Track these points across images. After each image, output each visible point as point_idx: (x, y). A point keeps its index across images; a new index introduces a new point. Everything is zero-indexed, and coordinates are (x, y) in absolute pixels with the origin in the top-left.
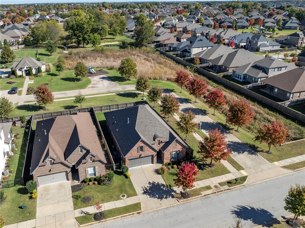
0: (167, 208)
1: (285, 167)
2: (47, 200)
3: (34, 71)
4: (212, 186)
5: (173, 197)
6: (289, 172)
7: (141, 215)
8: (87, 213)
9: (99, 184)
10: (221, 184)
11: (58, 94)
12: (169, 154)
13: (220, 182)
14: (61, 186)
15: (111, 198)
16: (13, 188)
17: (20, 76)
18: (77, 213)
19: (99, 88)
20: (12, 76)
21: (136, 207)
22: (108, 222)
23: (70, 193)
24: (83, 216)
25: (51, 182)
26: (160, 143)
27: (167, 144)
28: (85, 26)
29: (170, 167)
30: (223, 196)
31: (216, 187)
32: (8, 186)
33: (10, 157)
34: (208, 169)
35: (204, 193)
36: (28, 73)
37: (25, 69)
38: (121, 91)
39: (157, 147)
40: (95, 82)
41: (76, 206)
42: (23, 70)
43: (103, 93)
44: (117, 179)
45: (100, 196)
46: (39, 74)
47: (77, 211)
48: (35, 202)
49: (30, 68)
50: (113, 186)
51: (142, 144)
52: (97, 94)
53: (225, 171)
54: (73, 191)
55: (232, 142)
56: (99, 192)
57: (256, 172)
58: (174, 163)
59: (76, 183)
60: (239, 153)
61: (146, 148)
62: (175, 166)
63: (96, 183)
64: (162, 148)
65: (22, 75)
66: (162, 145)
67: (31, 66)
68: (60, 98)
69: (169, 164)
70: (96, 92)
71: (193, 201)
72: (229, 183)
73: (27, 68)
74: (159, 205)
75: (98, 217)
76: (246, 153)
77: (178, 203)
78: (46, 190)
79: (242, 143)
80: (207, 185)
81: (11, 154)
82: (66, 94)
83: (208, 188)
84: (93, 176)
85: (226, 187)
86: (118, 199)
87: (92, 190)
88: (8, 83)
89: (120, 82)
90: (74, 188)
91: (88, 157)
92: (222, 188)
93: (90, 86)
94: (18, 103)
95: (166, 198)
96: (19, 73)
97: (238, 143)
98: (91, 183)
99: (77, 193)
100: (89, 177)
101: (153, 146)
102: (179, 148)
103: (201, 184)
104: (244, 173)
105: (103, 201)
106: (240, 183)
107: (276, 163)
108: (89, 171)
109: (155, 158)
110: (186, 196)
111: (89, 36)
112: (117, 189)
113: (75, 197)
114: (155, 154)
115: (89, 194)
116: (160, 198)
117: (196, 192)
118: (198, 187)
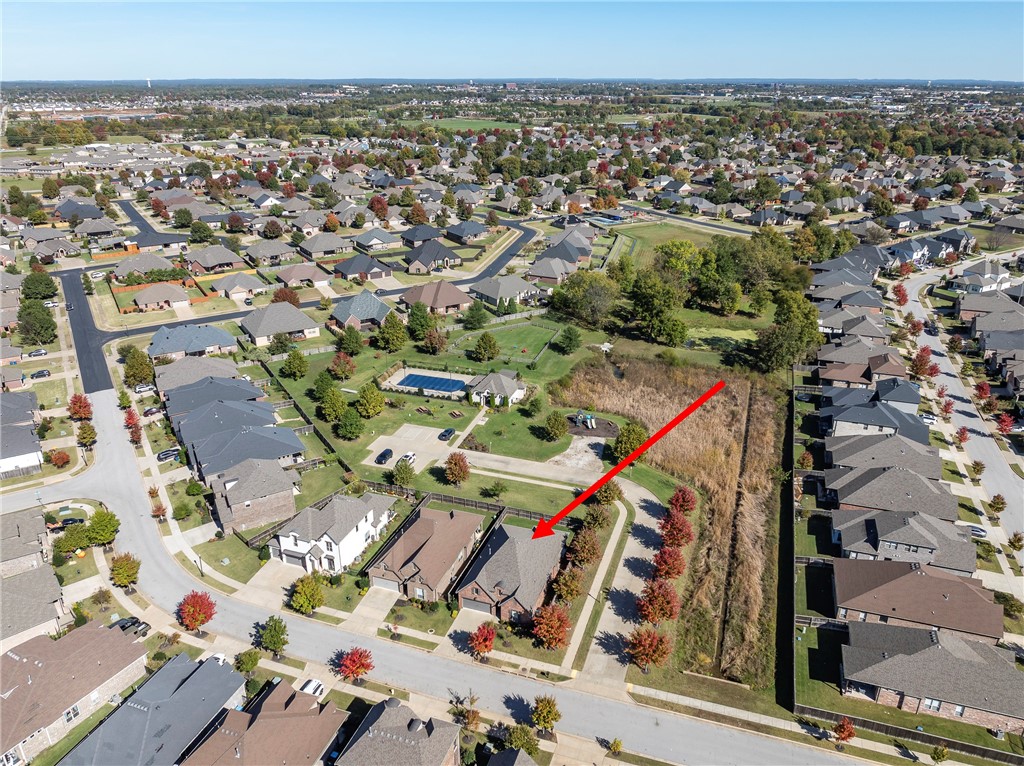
0: (456, 661)
1: (632, 695)
2: (371, 602)
3: (497, 401)
4: (521, 667)
5: (472, 655)
6: (630, 700)
7: (428, 655)
8: (390, 630)
9: (422, 609)
10: (532, 670)
11: (496, 461)
12: (507, 610)
13: (534, 667)
14: (391, 594)
15: (421, 628)
16: (354, 577)
17: (477, 405)
18: (383, 626)
19: (563, 468)
20: (464, 402)
21: (432, 646)
22: (399, 645)
23: (391, 605)
24: (385, 630)
25: (385, 587)
26: (501, 593)
27: (509, 597)
28: (656, 302)
29: (505, 626)
30: (520, 680)
31: (524, 669)
32: (350, 573)
33: (374, 542)
34: (542, 650)
35: (504, 668)
36: (489, 402)
37: (485, 394)
39: (496, 597)
40: (572, 452)
41: (387, 619)
44: (442, 611)
45: (413, 620)
46: (502, 409)
47: (385, 623)
48: (361, 599)
49: (492, 394)
50: (432, 618)
51: (477, 587)
52: (547, 480)
53: (559, 661)
54: (395, 605)
55: (621, 636)
56: (415, 616)
57: (590, 681)
58: (511, 624)
59: (405, 598)
61: (481, 593)
62: (510, 629)
63: (420, 606)
64: (502, 600)
65: (479, 404)
66: (503, 597)
67: (495, 392)
68: (492, 471)
69: (505, 623)
71: (486, 669)
72: (543, 673)
73: (488, 393)
74: (452, 655)
75: (396, 637)
76: (617, 656)
77: (470, 663)
78: (377, 592)
80: (518, 663)
81: (377, 538)
82: (507, 463)
83: (515, 666)
84: (422, 599)
85: (534, 676)
86: (426, 631)
87: (411, 612)
88: (451, 413)
89: (609, 465)
90: (399, 603)
91: (418, 577)
92: (528, 674)
93: (557, 458)
94: (436, 461)
95: (465, 653)
96: (475, 398)
98: (415, 604)
99: (396, 608)
100: (417, 598)
101: (490, 594)
102: (520, 609)
103: (514, 659)
104: (574, 673)
105: (411, 626)
106: (552, 679)
107: (630, 686)
108: (418, 592)
109: (494, 609)
110: (484, 660)
111: (661, 322)
112: (432, 623)
113: (393, 611)
114: (493, 604)
115: (405, 614)
116: (460, 650)
117: (498, 663)
118: (507, 660)
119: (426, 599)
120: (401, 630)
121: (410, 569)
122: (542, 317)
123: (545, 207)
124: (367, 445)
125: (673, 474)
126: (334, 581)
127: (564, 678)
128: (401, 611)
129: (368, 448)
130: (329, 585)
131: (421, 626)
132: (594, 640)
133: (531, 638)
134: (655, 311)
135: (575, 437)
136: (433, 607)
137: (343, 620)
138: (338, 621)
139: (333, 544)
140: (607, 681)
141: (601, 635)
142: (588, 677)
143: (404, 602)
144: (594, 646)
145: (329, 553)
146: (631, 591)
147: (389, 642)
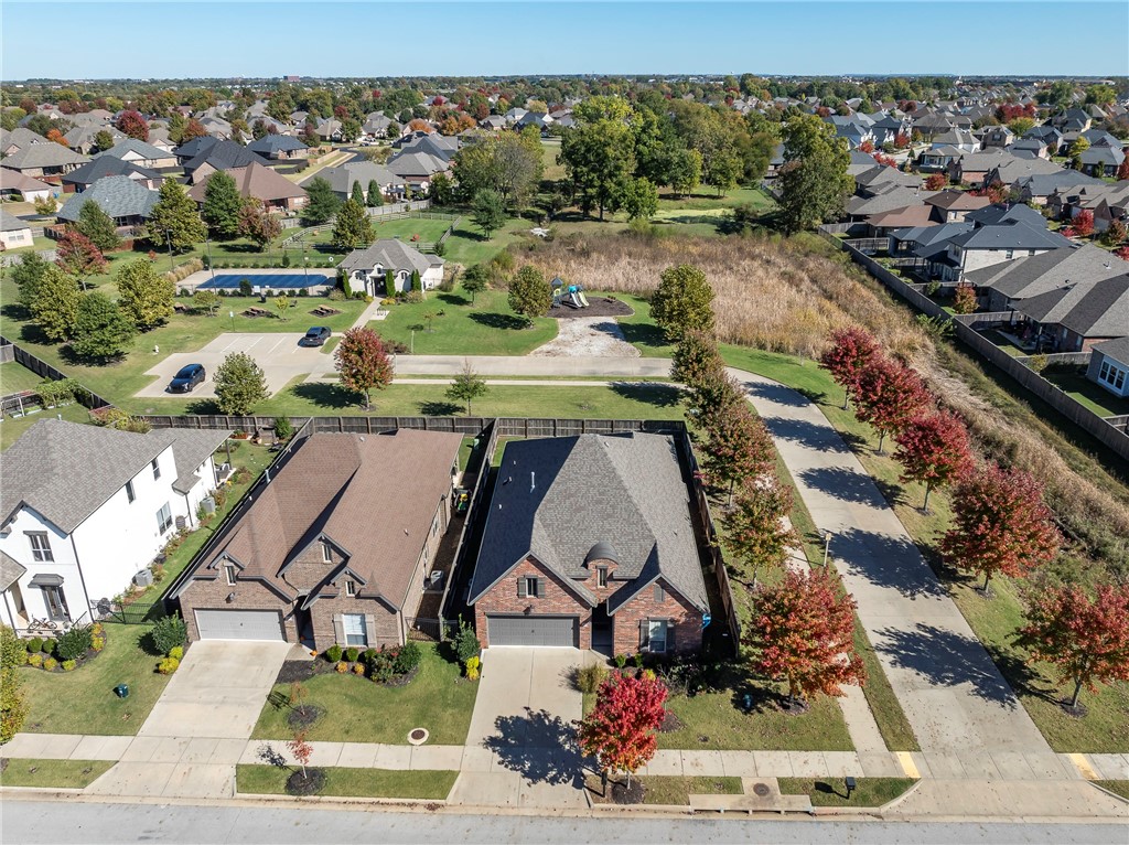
0: (532, 819)
2: (198, 687)
3: (399, 284)
4: (748, 784)
5: (579, 784)
7: (435, 817)
8: (278, 762)
9: (368, 674)
10: (787, 785)
11: (432, 363)
12: (633, 624)
13: (786, 773)
14: (259, 654)
15: (379, 732)
16: (134, 628)
17: (360, 296)
18: (252, 755)
19: (568, 359)
20: (336, 294)
21: (438, 783)
22: (323, 809)
23: (267, 681)
24: (260, 767)
25: (237, 634)
26: (607, 578)
27: (632, 586)
29: (631, 673)
31: (761, 789)
32: (124, 621)
33: (184, 534)
34: (771, 714)
35: (699, 800)
36: (383, 287)
37: (375, 273)
38: (633, 379)
39: (594, 593)
40: (569, 337)
41: (262, 729)
42: (368, 277)
43: (570, 378)
45: (349, 713)
46: (411, 295)
47: (257, 743)
48: (163, 685)
49: (389, 272)
50: (406, 694)
51: (534, 572)
52: (549, 378)
53: (835, 737)
54: (281, 679)
55: (932, 630)
56: (353, 699)
57: (965, 776)
58: (650, 662)
59: (306, 654)
60: (937, 678)
61: (549, 587)
62: (650, 675)
63: (360, 668)
64: (612, 598)
65: (365, 294)
66: (614, 588)
67: (393, 267)
68: (431, 377)
69: (631, 662)
70: (549, 371)
71: (644, 819)
72: (823, 787)
73: (379, 271)
74: (513, 800)
75: (305, 782)
76: (970, 685)
77: (583, 812)
78: (212, 655)
79: (976, 644)
80: (731, 772)
81: (193, 524)
83: (730, 785)
84: (360, 646)
85: (803, 802)
86: (399, 739)
87: (334, 692)
88: (316, 312)
89: (648, 347)
90: (289, 671)
91: (342, 580)
92: (782, 801)
93: (545, 347)
94: (306, 376)
95: (553, 780)
96: (356, 285)
97: (955, 641)
98: (343, 666)
99: (285, 689)
100: (345, 644)
101: (578, 587)
102: (675, 611)
103: (711, 763)
104: (907, 764)
105: (348, 734)
106: (864, 801)
107: (1078, 759)
108: (346, 626)
109: (586, 631)
110: (624, 792)
111: (620, 184)
112: (411, 708)
113: (276, 701)
114: (585, 614)
115: (318, 699)
116: (534, 776)
117: (672, 791)
118: (691, 772)
119: (374, 643)
120: (324, 754)
121: (316, 560)
122: (423, 211)
123: (377, 135)
124: (143, 369)
125: (762, 347)
126: (69, 648)
127: (894, 787)
128: (304, 694)
129: (148, 373)
130: (52, 663)
131: (379, 729)
132: (880, 655)
133: (721, 688)
134: (606, 171)
135: (560, 320)
136: (402, 662)
137: (106, 765)
138: (87, 771)
139: (52, 537)
140: (1011, 762)
141: (886, 640)
142: (953, 764)
143: (305, 665)
144: (895, 674)
145: (45, 568)
146: (865, 530)
147: (282, 807)
